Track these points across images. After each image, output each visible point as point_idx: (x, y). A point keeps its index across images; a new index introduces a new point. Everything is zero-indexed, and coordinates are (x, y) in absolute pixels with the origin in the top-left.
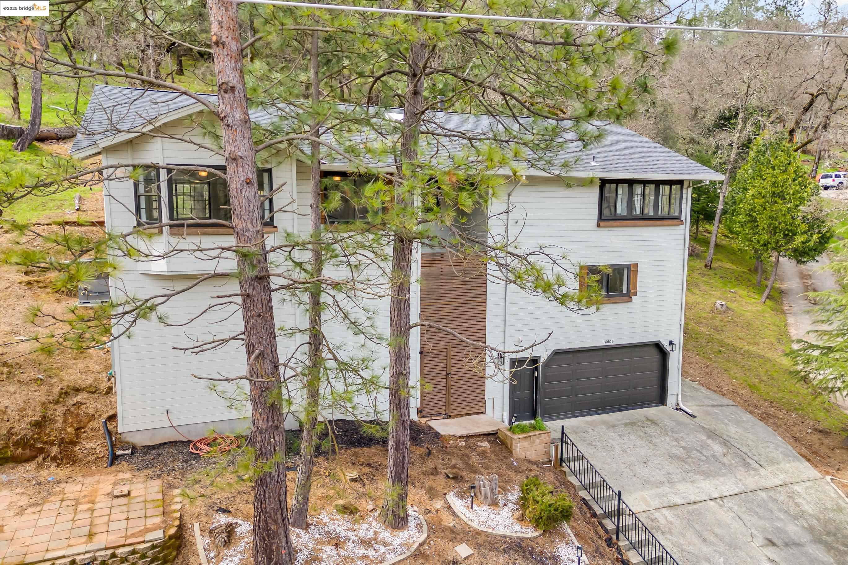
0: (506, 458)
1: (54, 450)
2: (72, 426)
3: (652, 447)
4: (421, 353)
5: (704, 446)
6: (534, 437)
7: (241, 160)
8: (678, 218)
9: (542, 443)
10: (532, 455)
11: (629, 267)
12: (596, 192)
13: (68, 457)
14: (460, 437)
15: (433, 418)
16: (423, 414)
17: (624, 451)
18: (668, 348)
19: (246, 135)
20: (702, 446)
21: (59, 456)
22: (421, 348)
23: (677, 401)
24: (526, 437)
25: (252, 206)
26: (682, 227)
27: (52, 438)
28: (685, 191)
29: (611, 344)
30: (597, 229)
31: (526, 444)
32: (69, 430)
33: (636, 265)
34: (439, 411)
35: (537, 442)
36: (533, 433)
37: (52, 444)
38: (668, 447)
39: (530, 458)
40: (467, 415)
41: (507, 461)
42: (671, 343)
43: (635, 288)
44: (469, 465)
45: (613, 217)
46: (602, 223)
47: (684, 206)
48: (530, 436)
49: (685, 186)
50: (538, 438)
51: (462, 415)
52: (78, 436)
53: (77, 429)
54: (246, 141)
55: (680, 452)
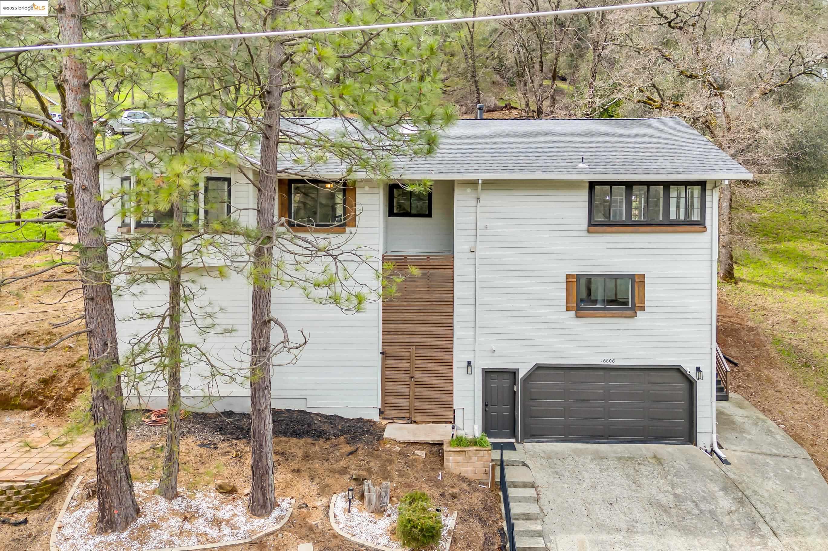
0: (433, 470)
1: (50, 404)
2: (74, 386)
3: (634, 487)
4: (382, 353)
5: (710, 497)
6: (470, 453)
7: (78, 171)
8: (700, 224)
9: (481, 461)
10: (468, 473)
11: (632, 277)
12: (584, 195)
13: (58, 410)
14: (400, 443)
15: (396, 421)
16: (384, 416)
17: (594, 487)
18: (693, 374)
19: (83, 150)
20: (704, 498)
21: (52, 409)
22: (383, 349)
23: (712, 441)
24: (460, 451)
25: (86, 208)
26: (707, 234)
27: (53, 394)
28: (708, 193)
29: (612, 363)
30: (588, 235)
31: (460, 458)
32: (69, 389)
33: (644, 276)
34: (401, 415)
35: (475, 458)
36: (470, 448)
37: (52, 398)
38: (654, 491)
39: (466, 475)
40: (434, 422)
41: (432, 473)
42: (698, 369)
43: (643, 301)
44: (385, 470)
45: (606, 221)
46: (593, 228)
47: (708, 210)
48: (465, 451)
49: (708, 187)
50: (476, 454)
51: (429, 422)
52: (74, 395)
53: (78, 389)
54: (84, 155)
55: (668, 499)
